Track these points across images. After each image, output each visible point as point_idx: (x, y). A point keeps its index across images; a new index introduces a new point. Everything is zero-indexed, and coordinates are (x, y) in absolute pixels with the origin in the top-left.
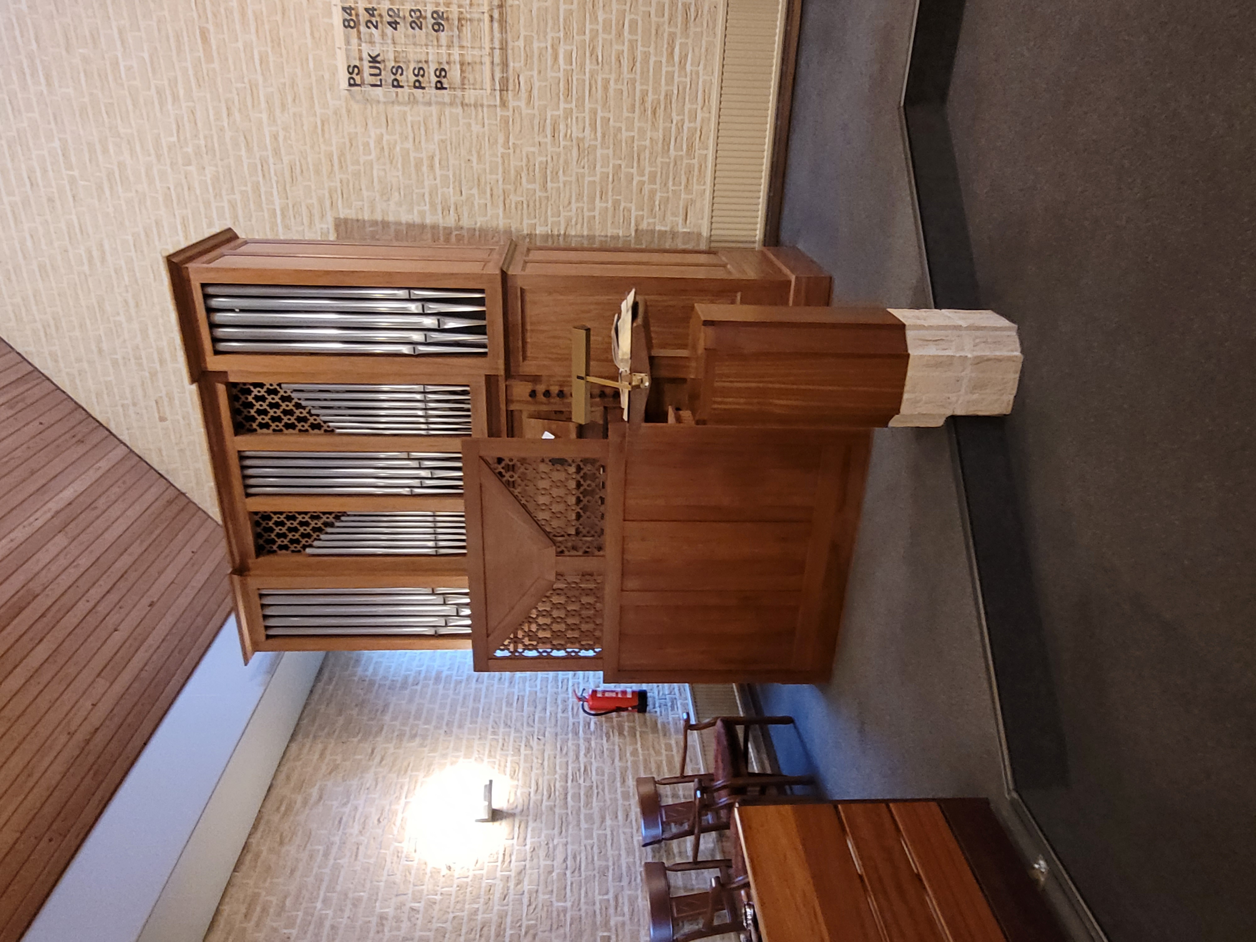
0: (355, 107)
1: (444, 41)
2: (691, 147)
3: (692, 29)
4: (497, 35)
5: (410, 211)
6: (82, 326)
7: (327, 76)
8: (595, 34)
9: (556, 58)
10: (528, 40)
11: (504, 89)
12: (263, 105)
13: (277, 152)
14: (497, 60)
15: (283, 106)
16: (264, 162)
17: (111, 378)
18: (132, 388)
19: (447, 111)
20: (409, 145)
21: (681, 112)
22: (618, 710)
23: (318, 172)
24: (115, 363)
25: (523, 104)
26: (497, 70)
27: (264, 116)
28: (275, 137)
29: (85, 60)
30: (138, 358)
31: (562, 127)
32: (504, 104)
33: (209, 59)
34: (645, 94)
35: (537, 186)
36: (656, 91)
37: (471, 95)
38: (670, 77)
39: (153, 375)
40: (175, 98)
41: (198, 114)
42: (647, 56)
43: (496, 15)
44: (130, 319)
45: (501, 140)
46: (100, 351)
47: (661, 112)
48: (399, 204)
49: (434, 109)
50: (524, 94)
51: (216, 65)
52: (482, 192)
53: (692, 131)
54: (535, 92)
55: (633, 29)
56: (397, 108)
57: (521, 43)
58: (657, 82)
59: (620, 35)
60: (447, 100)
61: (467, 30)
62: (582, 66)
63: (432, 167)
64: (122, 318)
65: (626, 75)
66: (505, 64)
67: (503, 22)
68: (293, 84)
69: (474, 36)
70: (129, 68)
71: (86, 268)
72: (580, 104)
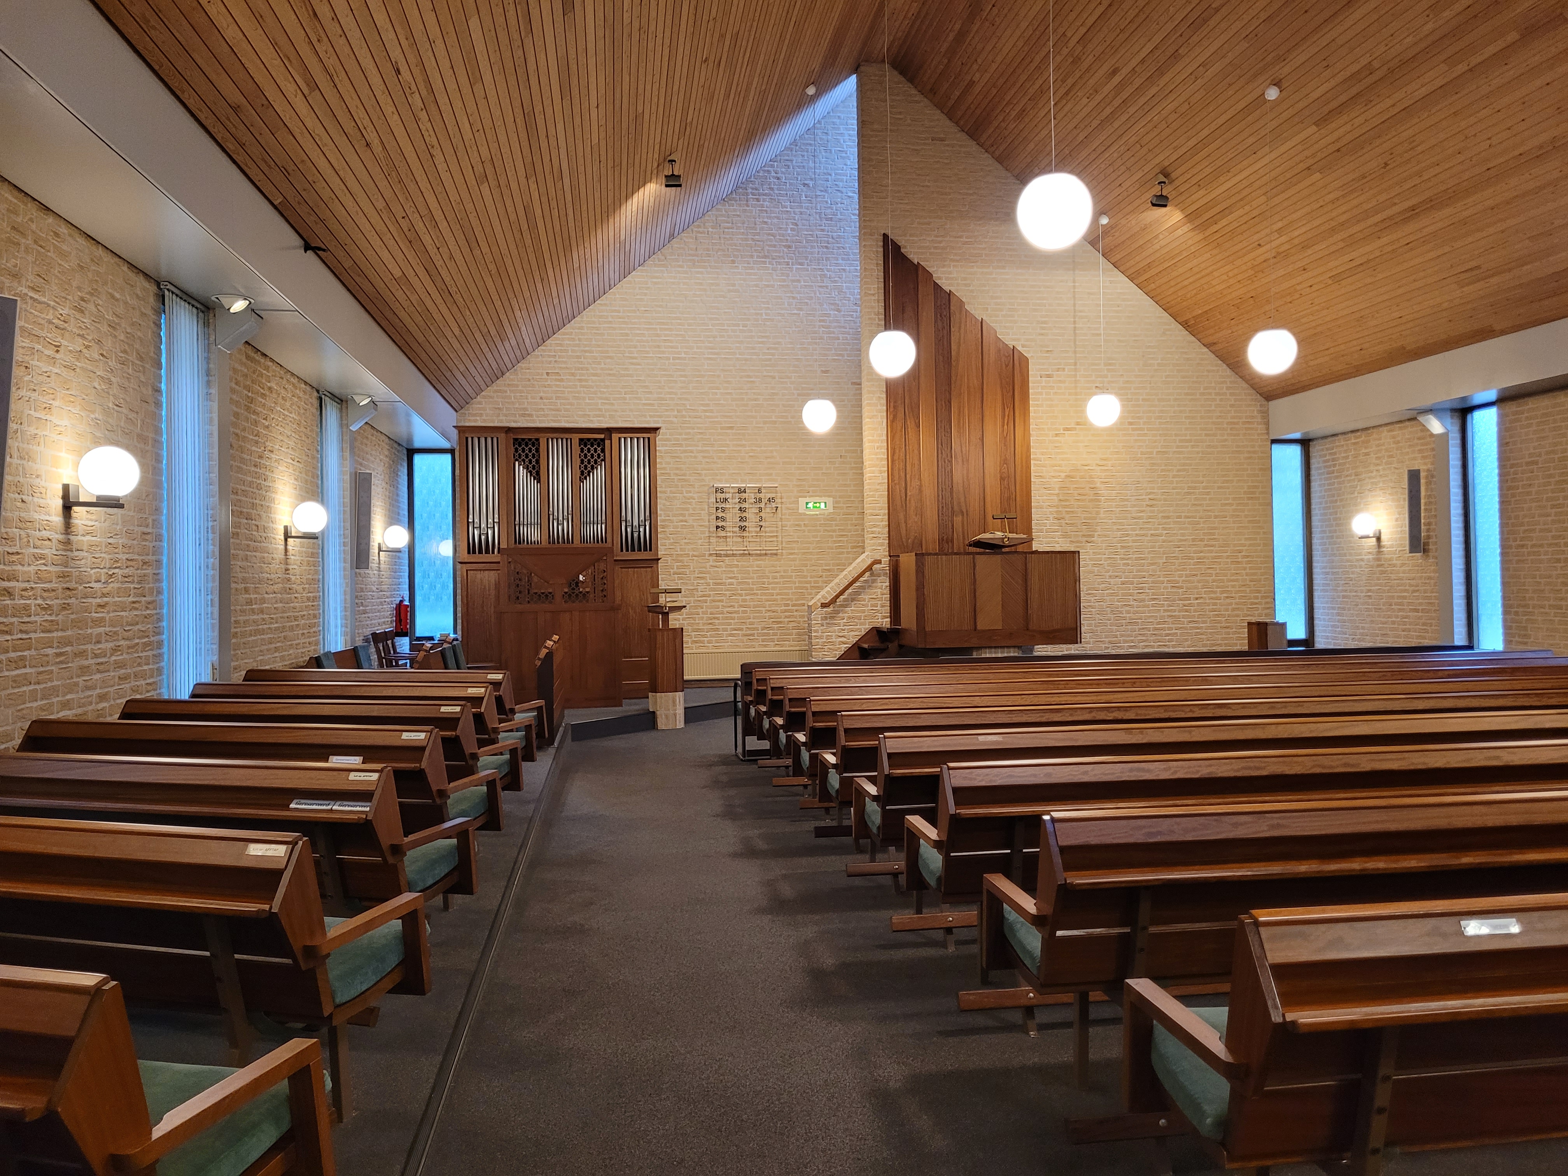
0: (706, 488)
1: (735, 529)
2: (696, 642)
3: (745, 638)
4: (738, 552)
5: (661, 510)
6: (599, 346)
7: (718, 477)
8: (741, 595)
9: (730, 578)
10: (737, 566)
11: (717, 555)
12: (705, 448)
13: (685, 451)
14: (728, 552)
15: (704, 457)
16: (681, 445)
17: (570, 353)
18: (565, 362)
19: (707, 529)
20: (691, 512)
21: (711, 636)
22: (400, 621)
23: (677, 469)
24: (579, 357)
25: (711, 563)
26: (724, 552)
27: (700, 448)
28: (692, 452)
29: (719, 376)
30: (582, 369)
31: (702, 581)
32: (711, 555)
33: (722, 428)
34: (718, 619)
35: (675, 570)
36: (719, 624)
37: (713, 540)
38: (725, 630)
39: (573, 374)
40: (705, 411)
41: (699, 420)
42: (733, 619)
43: (746, 552)
44: (602, 369)
45: (695, 553)
46: (586, 351)
47: (711, 627)
48: (664, 505)
49: (707, 523)
50: (715, 564)
51: (719, 431)
52: (671, 544)
53: (703, 642)
54: (716, 569)
55: (745, 612)
56: (706, 507)
57: (736, 563)
58: (723, 624)
59: (741, 606)
60: (711, 530)
61: (740, 540)
62: (728, 590)
63: (682, 521)
64: (603, 366)
65: (726, 610)
66: (727, 556)
67: (744, 555)
68: (714, 463)
69: (736, 542)
70: (716, 393)
71: (627, 355)
72: (711, 590)
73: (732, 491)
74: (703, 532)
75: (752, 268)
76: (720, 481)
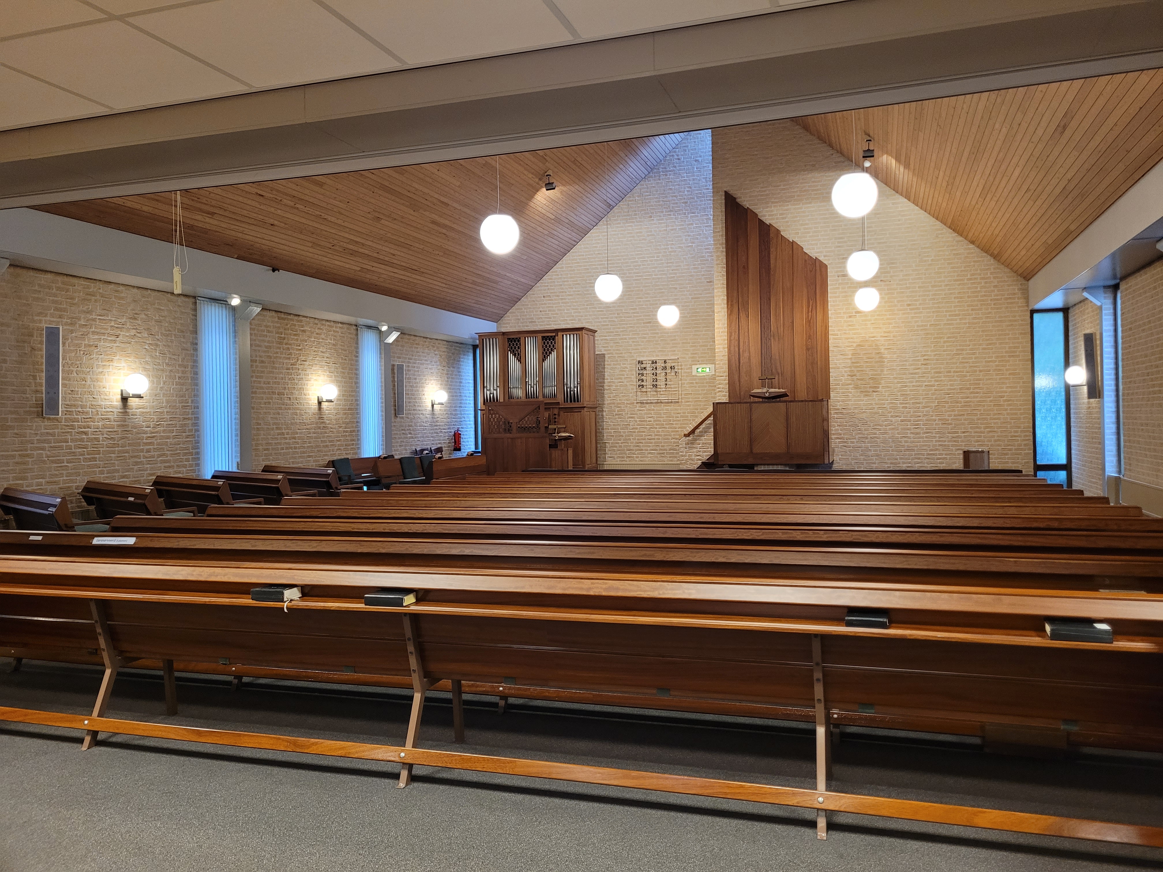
0: (633, 361)
1: (650, 387)
2: (629, 457)
4: (654, 401)
5: (608, 376)
6: (571, 278)
11: (641, 403)
12: (633, 336)
13: (622, 339)
14: (648, 401)
15: (634, 342)
16: (619, 335)
17: (556, 283)
18: (553, 289)
20: (626, 376)
22: (455, 442)
23: (617, 350)
24: (561, 285)
25: (638, 408)
26: (645, 401)
29: (642, 290)
30: (563, 292)
32: (637, 403)
34: (642, 443)
35: (616, 413)
36: (643, 446)
39: (558, 296)
40: (634, 313)
42: (651, 443)
43: (659, 401)
44: (574, 291)
45: (628, 402)
46: (565, 281)
47: (638, 448)
48: (610, 372)
50: (640, 409)
51: (642, 325)
52: (614, 397)
53: (633, 457)
55: (658, 439)
58: (645, 446)
59: (656, 435)
63: (620, 382)
64: (574, 289)
66: (647, 403)
67: (658, 403)
68: (639, 345)
70: (640, 301)
71: (588, 281)
72: (638, 425)
73: (648, 362)
74: (633, 389)
75: (662, 219)
76: (643, 356)
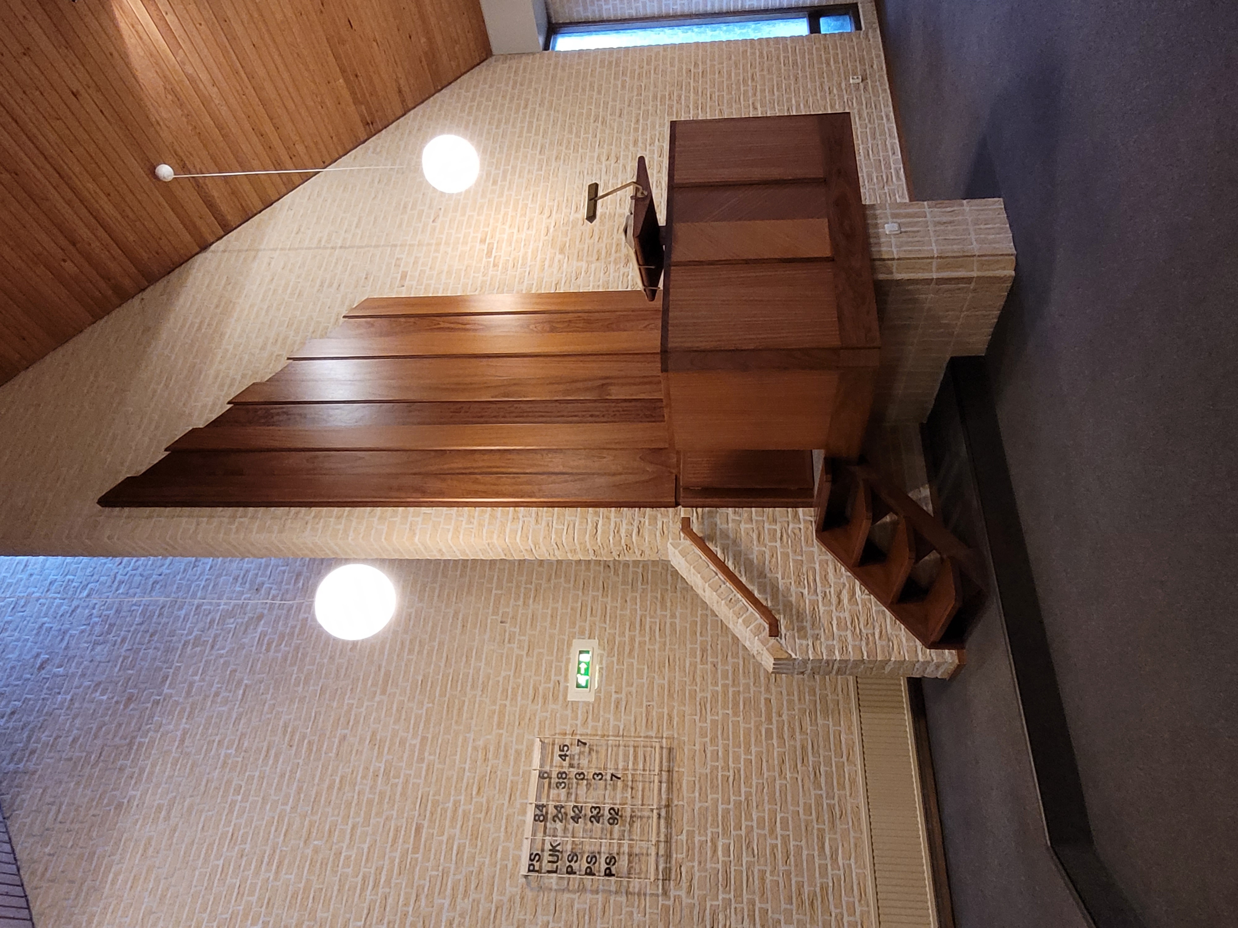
3: (839, 826)
4: (663, 830)
7: (510, 866)
8: (750, 829)
9: (715, 851)
10: (690, 834)
11: (667, 879)
14: (662, 852)
15: (466, 892)
19: (612, 899)
21: (838, 905)
25: (683, 893)
26: (661, 860)
27: (447, 902)
28: (451, 923)
29: (316, 851)
31: (721, 917)
32: (665, 893)
33: (416, 850)
34: (800, 886)
36: (812, 883)
37: (635, 884)
38: (823, 870)
40: (376, 885)
41: (390, 900)
42: (799, 848)
43: (663, 813)
47: (818, 903)
49: (600, 897)
50: (684, 884)
51: (419, 856)
54: (695, 882)
55: (785, 827)
56: (566, 895)
57: (684, 837)
58: (812, 876)
59: (772, 831)
60: (613, 888)
61: (637, 824)
62: (739, 858)
65: (781, 867)
66: (668, 856)
67: (669, 820)
69: (642, 830)
73: (540, 836)
